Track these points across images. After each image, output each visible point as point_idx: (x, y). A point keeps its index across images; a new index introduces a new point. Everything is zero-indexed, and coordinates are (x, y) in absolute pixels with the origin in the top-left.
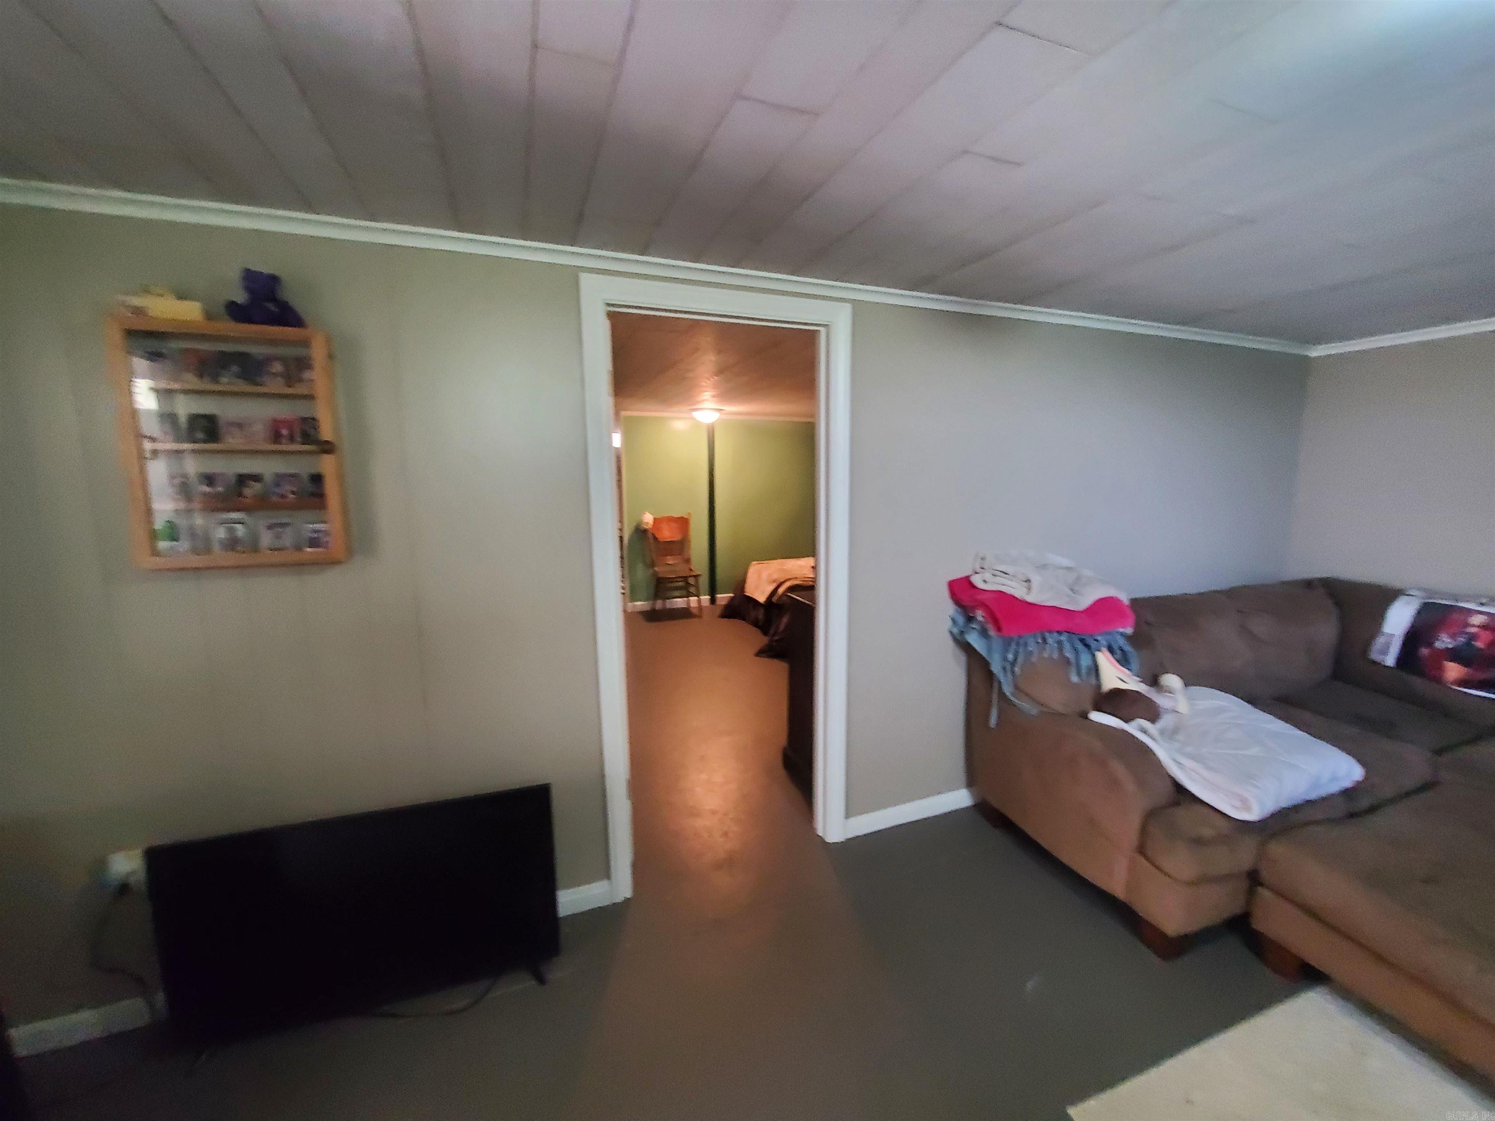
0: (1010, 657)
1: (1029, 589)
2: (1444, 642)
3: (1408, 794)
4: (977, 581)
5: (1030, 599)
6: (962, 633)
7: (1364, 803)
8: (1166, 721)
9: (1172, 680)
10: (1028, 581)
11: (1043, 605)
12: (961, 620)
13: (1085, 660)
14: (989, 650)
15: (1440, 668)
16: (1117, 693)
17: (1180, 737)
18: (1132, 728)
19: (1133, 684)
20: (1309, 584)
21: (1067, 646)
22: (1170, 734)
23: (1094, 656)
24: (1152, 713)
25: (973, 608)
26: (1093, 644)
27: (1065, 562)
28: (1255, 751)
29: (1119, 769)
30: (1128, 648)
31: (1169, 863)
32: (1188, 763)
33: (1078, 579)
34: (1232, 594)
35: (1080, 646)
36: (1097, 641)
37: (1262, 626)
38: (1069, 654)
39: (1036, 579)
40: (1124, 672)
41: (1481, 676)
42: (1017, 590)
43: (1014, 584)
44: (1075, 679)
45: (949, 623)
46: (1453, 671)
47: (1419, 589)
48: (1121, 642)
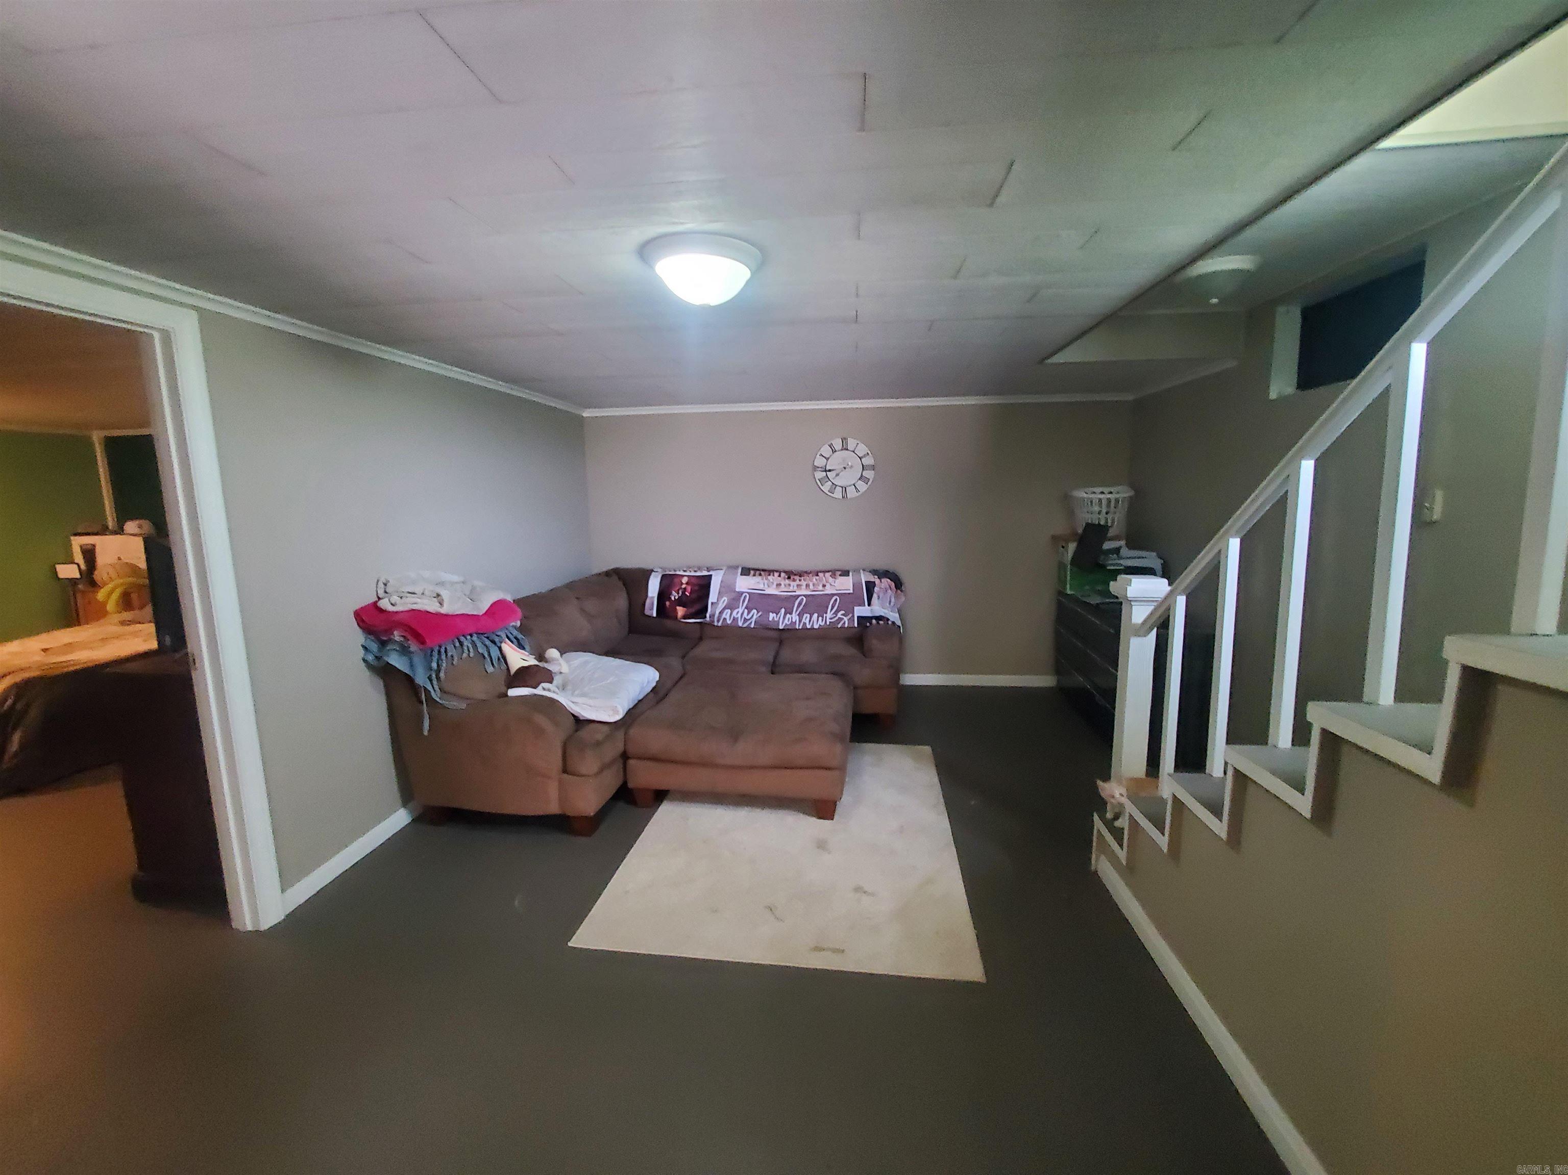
0: (434, 665)
1: (441, 604)
2: (674, 596)
3: (677, 682)
4: (384, 604)
5: (444, 610)
6: (378, 658)
7: (661, 694)
8: (557, 680)
9: (553, 653)
10: (438, 595)
11: (456, 614)
12: (374, 647)
13: (495, 652)
14: (412, 666)
15: (676, 611)
16: (523, 670)
17: (569, 687)
18: (539, 691)
19: (532, 661)
20: (608, 574)
21: (479, 644)
22: (563, 687)
23: (500, 648)
24: (549, 677)
25: (389, 631)
26: (497, 639)
27: (455, 578)
28: (611, 679)
29: (541, 720)
30: (520, 636)
31: (583, 770)
32: (580, 700)
33: (473, 589)
34: (571, 586)
35: (488, 642)
36: (498, 636)
37: (591, 605)
38: (481, 650)
39: (445, 594)
40: (524, 654)
41: (692, 610)
42: (431, 606)
43: (425, 601)
44: (490, 669)
45: (362, 652)
46: (680, 611)
47: (660, 568)
48: (515, 633)
